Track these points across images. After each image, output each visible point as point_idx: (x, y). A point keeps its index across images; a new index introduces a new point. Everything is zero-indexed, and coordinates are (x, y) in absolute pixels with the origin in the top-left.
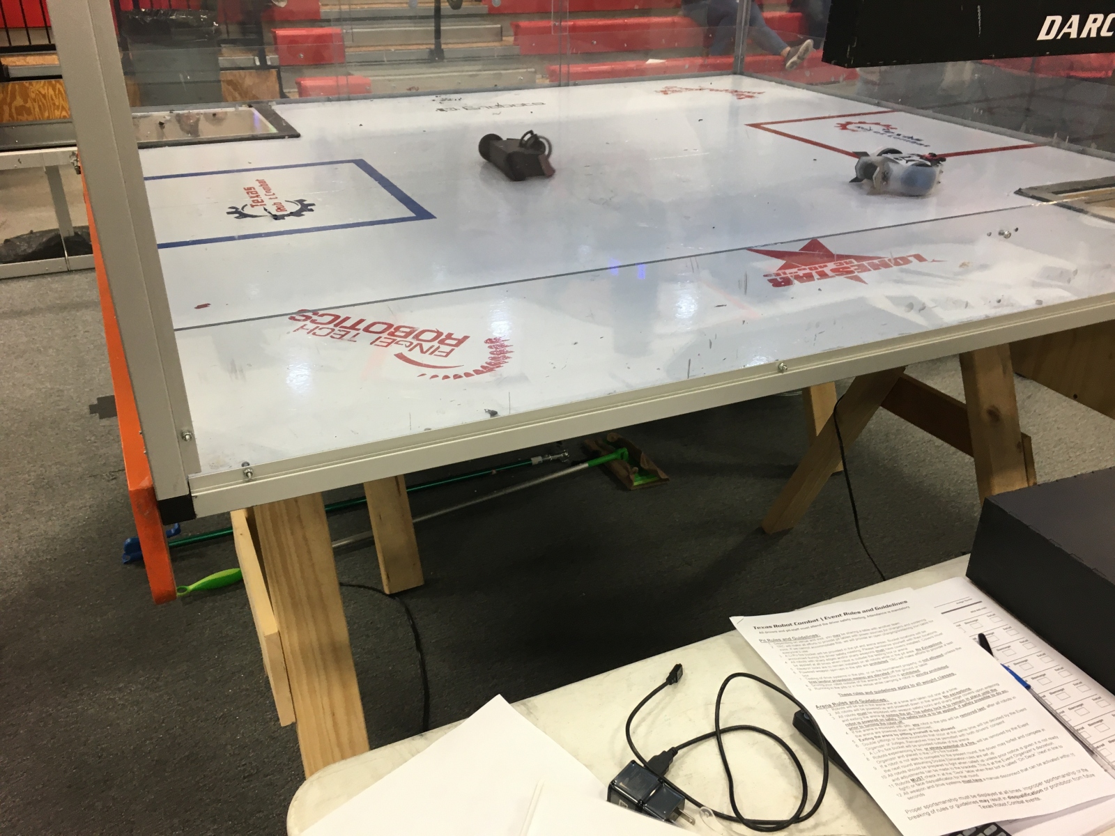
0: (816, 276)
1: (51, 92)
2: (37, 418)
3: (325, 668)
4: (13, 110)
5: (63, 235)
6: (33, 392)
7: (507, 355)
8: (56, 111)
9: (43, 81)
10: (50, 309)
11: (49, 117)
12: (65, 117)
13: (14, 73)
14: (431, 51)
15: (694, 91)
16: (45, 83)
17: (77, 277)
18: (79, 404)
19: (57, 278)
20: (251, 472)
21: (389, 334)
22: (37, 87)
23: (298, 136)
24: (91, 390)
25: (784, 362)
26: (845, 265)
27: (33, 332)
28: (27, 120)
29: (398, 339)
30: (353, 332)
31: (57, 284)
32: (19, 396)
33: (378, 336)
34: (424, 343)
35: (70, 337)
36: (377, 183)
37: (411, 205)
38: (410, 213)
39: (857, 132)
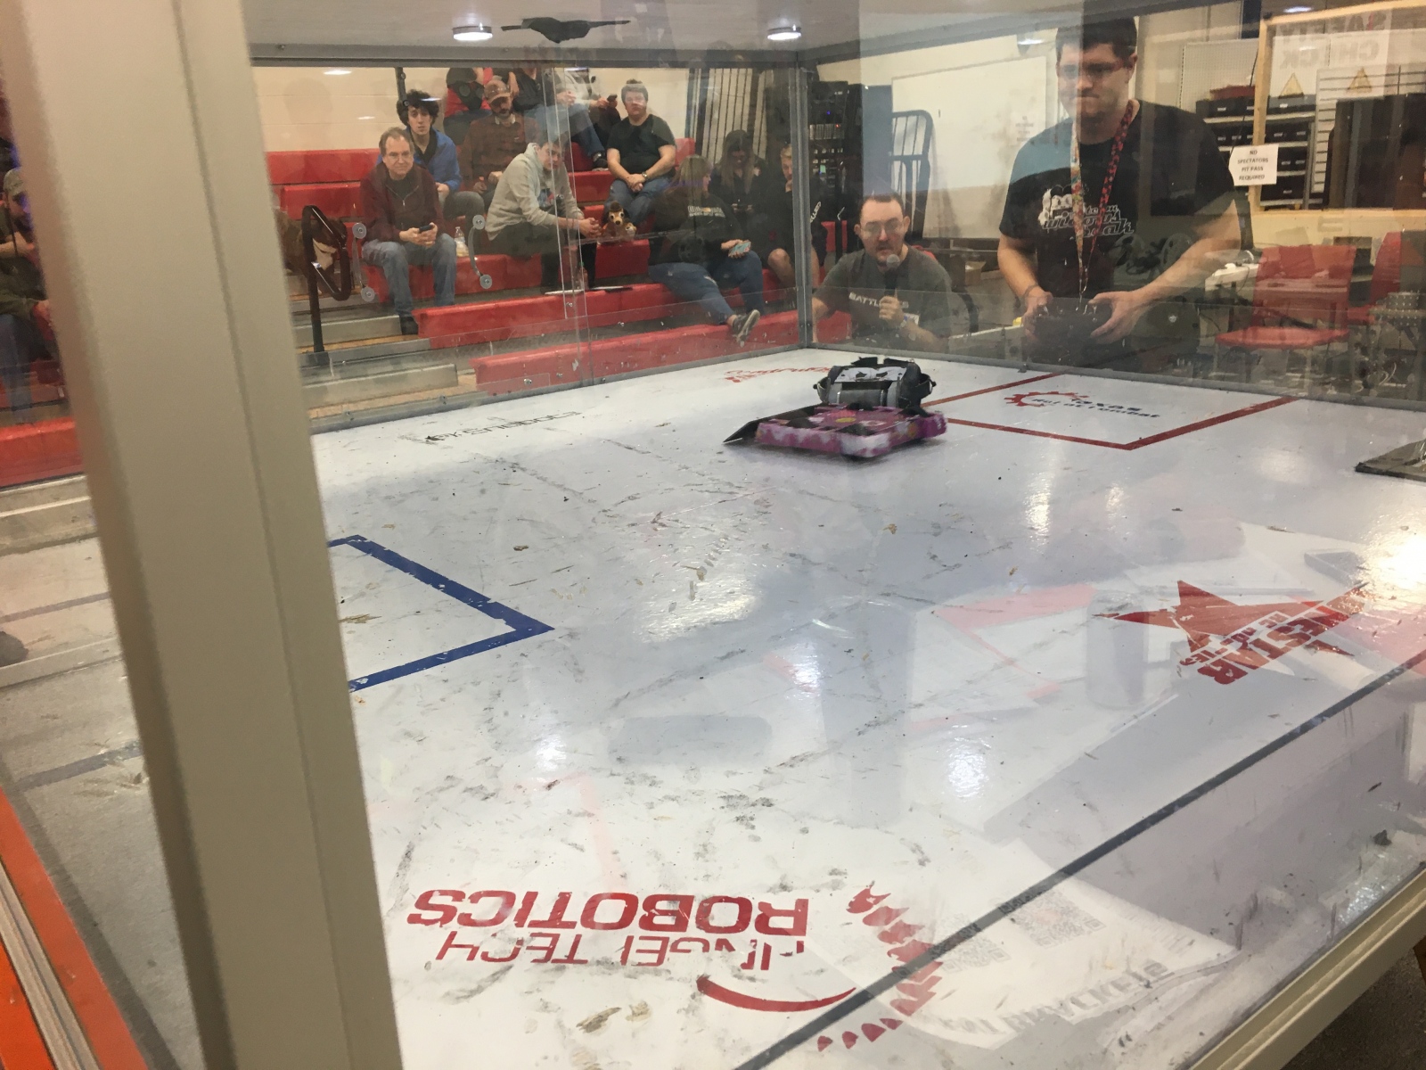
14: (311, 356)
29: (673, 936)
30: (566, 937)
33: (623, 934)
34: (731, 938)
36: (409, 578)
37: (494, 610)
38: (501, 627)
39: (1042, 408)
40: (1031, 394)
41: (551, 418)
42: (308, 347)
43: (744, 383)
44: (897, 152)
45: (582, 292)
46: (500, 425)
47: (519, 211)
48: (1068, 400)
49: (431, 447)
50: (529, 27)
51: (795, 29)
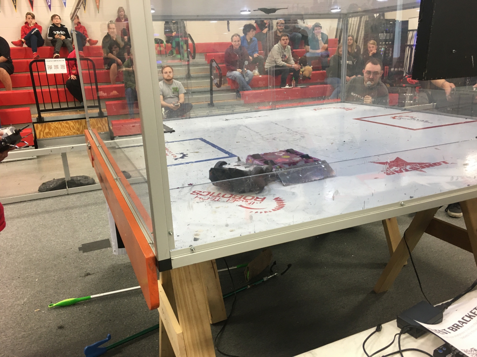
0: (404, 171)
1: (60, 126)
2: (57, 254)
3: (202, 349)
4: (45, 133)
5: (66, 180)
6: (55, 243)
7: (284, 203)
8: (61, 134)
9: (57, 122)
10: (61, 209)
11: (58, 136)
12: (65, 136)
13: (46, 120)
14: (209, 104)
15: (327, 109)
16: (58, 123)
17: (71, 197)
18: (74, 247)
19: (63, 197)
20: (194, 249)
21: (232, 198)
22: (55, 124)
23: (174, 131)
24: (79, 241)
25: (403, 202)
26: (415, 166)
27: (54, 219)
28: (50, 137)
29: (237, 200)
30: (217, 198)
31: (64, 199)
32: (49, 245)
33: (228, 199)
34: (248, 201)
35: (69, 220)
36: (210, 146)
37: (226, 152)
38: (227, 155)
39: (400, 120)
40: (400, 116)
41: (260, 117)
42: (209, 101)
43: (317, 111)
44: (409, 43)
45: (293, 87)
46: (245, 117)
47: (275, 62)
48: (409, 118)
49: (227, 122)
50: (260, 10)
51: (339, 8)
